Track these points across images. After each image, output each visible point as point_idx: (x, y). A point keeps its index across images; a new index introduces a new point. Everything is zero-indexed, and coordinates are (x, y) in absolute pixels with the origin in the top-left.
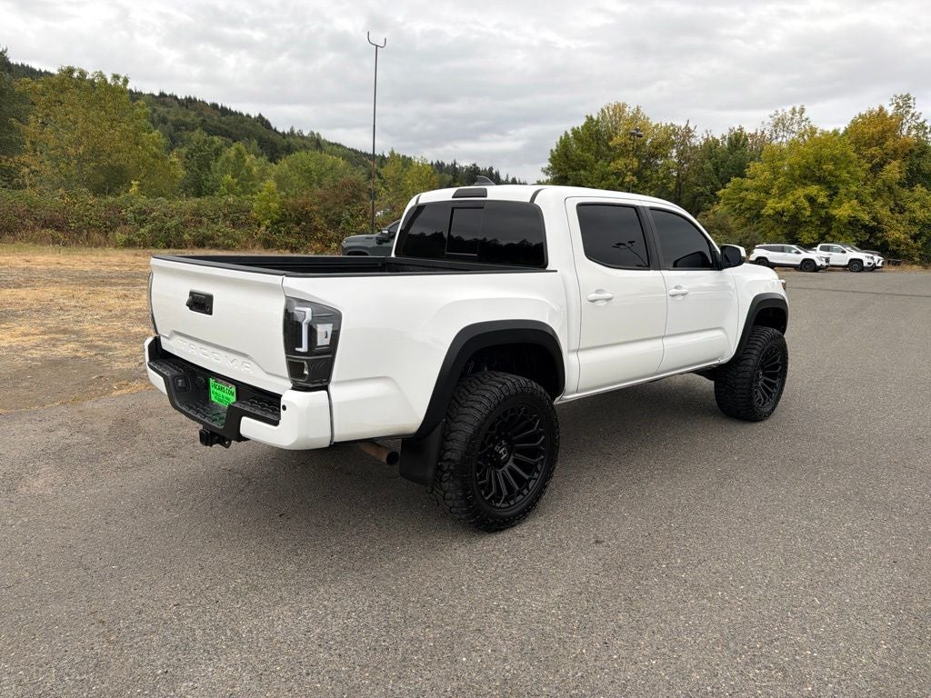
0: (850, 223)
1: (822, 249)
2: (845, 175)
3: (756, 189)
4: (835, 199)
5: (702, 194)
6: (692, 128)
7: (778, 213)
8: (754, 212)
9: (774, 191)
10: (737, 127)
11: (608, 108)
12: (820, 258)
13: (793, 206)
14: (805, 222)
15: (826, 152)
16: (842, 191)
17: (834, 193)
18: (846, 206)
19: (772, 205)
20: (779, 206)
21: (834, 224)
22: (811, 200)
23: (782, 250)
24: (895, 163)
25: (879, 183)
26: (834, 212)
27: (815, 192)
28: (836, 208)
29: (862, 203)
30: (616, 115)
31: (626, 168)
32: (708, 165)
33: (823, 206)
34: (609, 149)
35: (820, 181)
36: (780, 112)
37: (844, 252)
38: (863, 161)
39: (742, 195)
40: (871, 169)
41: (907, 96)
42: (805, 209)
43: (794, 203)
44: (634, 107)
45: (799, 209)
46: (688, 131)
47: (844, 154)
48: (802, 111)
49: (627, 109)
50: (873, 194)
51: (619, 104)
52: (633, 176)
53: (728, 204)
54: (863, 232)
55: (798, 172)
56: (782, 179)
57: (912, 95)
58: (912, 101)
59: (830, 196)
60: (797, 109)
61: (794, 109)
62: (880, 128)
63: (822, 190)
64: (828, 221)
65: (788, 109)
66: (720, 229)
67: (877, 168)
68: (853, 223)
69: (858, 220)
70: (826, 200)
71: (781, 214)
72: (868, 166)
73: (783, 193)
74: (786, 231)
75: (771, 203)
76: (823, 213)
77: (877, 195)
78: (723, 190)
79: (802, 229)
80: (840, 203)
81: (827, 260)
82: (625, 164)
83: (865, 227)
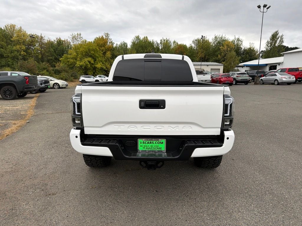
0: (100, 69)
1: (99, 77)
2: (97, 55)
3: (72, 58)
4: (96, 62)
5: (51, 59)
6: (43, 37)
7: (80, 66)
8: (73, 66)
9: (78, 59)
10: (58, 38)
11: (8, 26)
12: (100, 79)
13: (85, 64)
14: (89, 69)
15: (91, 48)
16: (97, 60)
17: (95, 60)
18: (99, 64)
19: (78, 64)
20: (81, 64)
21: (97, 70)
22: (89, 62)
23: (89, 77)
24: (109, 52)
25: (106, 58)
26: (96, 66)
27: (90, 60)
28: (97, 65)
29: (103, 63)
30: (12, 29)
31: (21, 49)
32: (52, 50)
33: (93, 64)
34: (11, 41)
35: (91, 56)
36: (74, 34)
37: (105, 77)
38: (101, 51)
39: (68, 60)
40: (103, 54)
41: (108, 33)
42: (88, 65)
43: (85, 63)
44: (19, 26)
45: (87, 65)
46: (42, 37)
47: (96, 49)
48: (80, 35)
49: (16, 27)
50: (105, 61)
51: (12, 25)
52: (24, 52)
53: (64, 63)
54: (104, 72)
55: (84, 54)
56: (80, 55)
57: (109, 33)
58: (109, 35)
59: (94, 61)
60: (79, 34)
61: (78, 34)
62: (103, 42)
63: (92, 59)
64: (95, 68)
65: (76, 33)
66: (65, 71)
67: (104, 53)
68: (102, 69)
69: (103, 68)
70: (93, 62)
71: (81, 66)
72: (102, 53)
73: (81, 60)
74: (83, 71)
75: (78, 62)
76: (93, 66)
77: (106, 61)
78: (61, 58)
79: (88, 71)
80: (97, 63)
81: (102, 80)
82: (20, 47)
83: (105, 70)
